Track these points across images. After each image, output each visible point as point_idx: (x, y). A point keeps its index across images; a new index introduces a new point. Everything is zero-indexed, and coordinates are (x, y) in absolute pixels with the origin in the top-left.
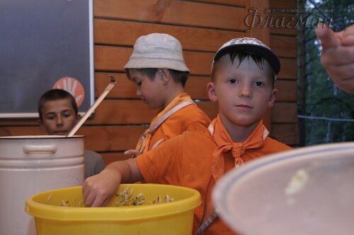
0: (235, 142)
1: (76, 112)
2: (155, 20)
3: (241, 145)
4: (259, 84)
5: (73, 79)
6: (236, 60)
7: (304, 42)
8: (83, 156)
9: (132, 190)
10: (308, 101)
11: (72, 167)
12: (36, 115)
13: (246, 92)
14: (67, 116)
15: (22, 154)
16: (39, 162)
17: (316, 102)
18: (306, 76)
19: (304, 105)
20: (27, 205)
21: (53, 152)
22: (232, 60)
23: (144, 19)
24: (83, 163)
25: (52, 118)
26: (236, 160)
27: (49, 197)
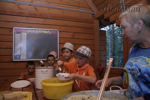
1: (55, 59)
5: (54, 51)
10: (115, 52)
12: (46, 60)
16: (45, 73)
19: (114, 53)
21: (47, 71)
25: (49, 61)
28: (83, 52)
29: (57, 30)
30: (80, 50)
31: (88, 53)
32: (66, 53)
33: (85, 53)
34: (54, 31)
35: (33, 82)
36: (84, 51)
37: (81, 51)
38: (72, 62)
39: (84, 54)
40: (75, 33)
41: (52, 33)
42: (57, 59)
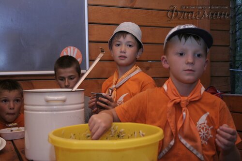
0: (182, 96)
2: (130, 6)
3: (186, 98)
4: (199, 55)
5: (75, 48)
6: (183, 39)
7: (235, 16)
8: (84, 103)
9: (117, 127)
10: (237, 58)
12: (53, 72)
13: (190, 60)
14: (71, 79)
15: (44, 103)
16: (55, 107)
18: (236, 41)
19: (235, 61)
20: (49, 137)
21: (64, 101)
22: (180, 40)
23: (123, 5)
24: (84, 108)
25: (62, 80)
26: (184, 109)
27: (63, 132)
35: (12, 141)
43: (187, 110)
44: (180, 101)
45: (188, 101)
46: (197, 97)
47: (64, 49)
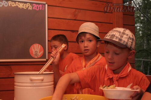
2: (74, 19)
5: (39, 44)
8: (53, 81)
9: (78, 97)
11: (50, 86)
15: (29, 81)
17: (137, 51)
21: (42, 80)
23: (69, 18)
24: (53, 84)
26: (115, 82)
28: (120, 40)
29: (45, 3)
30: (113, 36)
31: (130, 40)
32: (86, 44)
33: (124, 41)
34: (38, 5)
36: (122, 37)
37: (117, 38)
38: (98, 60)
39: (122, 42)
40: (77, 10)
41: (34, 8)
42: (45, 60)
43: (117, 83)
44: (113, 77)
45: (118, 77)
46: (125, 74)
47: (32, 45)
